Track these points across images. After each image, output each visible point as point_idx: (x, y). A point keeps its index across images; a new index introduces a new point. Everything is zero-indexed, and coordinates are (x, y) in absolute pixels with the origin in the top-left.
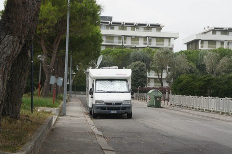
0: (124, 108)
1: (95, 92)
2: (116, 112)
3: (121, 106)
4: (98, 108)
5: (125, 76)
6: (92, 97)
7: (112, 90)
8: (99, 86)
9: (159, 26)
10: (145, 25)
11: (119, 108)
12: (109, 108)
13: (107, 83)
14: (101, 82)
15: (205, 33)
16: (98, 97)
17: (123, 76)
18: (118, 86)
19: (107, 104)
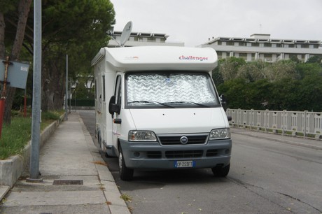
0: (213, 152)
1: (126, 107)
2: (191, 165)
3: (206, 145)
4: (137, 153)
5: (204, 62)
6: (118, 122)
7: (172, 100)
8: (136, 90)
9: (163, 36)
10: (149, 35)
11: (198, 153)
12: (170, 154)
13: (157, 81)
14: (141, 79)
15: (210, 44)
16: (135, 120)
17: (199, 61)
18: (187, 89)
19: (166, 140)
